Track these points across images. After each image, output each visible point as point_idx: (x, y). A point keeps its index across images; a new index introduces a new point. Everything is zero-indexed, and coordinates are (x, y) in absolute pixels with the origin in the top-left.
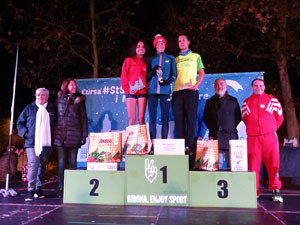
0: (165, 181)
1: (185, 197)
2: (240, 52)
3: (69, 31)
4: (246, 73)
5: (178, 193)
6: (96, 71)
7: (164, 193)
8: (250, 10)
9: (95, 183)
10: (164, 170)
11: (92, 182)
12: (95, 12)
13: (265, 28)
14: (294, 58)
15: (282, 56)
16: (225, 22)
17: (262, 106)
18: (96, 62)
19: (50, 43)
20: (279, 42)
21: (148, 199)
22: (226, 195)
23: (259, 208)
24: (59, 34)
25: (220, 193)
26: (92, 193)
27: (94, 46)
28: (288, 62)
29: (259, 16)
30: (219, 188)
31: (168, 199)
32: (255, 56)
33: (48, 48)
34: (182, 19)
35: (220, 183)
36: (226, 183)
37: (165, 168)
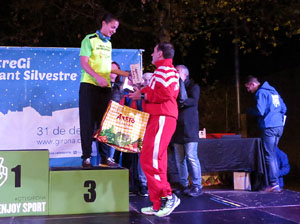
0: (18, 184)
1: (44, 203)
4: (123, 50)
5: (33, 199)
7: (17, 200)
14: (178, 35)
15: (165, 32)
20: (163, 15)
22: (93, 198)
25: (86, 196)
28: (172, 39)
30: (86, 190)
31: (22, 208)
32: (135, 29)
35: (86, 184)
36: (93, 184)
37: (19, 167)
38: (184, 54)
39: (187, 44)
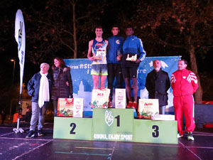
0: (118, 125)
1: (131, 136)
2: (166, 43)
3: (59, 29)
4: (170, 57)
5: (126, 133)
6: (75, 54)
7: (118, 133)
8: (173, 17)
9: (73, 125)
10: (118, 118)
11: (71, 126)
12: (76, 18)
13: (182, 28)
14: (199, 48)
16: (157, 24)
17: (184, 77)
18: (76, 49)
19: (47, 36)
20: (190, 38)
21: (107, 137)
22: (157, 135)
23: (179, 144)
24: (53, 31)
25: (153, 134)
26: (72, 132)
27: (75, 38)
28: (195, 50)
29: (179, 20)
30: (153, 131)
31: (120, 137)
33: (46, 40)
34: (129, 23)
35: (153, 127)
36: (157, 128)
37: (119, 116)
38: (204, 58)
39: (205, 52)
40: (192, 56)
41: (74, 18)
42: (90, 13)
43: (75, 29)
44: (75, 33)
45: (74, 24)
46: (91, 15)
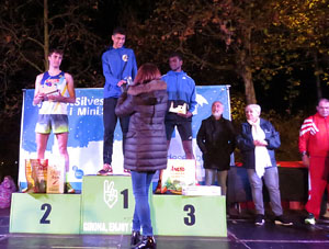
0: (126, 206)
2: (204, 63)
3: (19, 36)
4: (211, 87)
8: (214, 20)
9: (47, 208)
10: (125, 193)
11: (43, 208)
12: (49, 16)
13: (229, 40)
14: (259, 71)
15: (247, 69)
16: (189, 32)
20: (244, 54)
21: (107, 227)
22: (193, 222)
23: (229, 237)
24: (9, 38)
25: (186, 220)
26: (44, 221)
27: (46, 51)
28: (253, 74)
29: (223, 27)
30: (186, 214)
32: (219, 67)
34: (142, 27)
35: (186, 208)
36: (193, 209)
38: (267, 88)
39: (269, 78)
40: (248, 84)
41: (46, 16)
42: (73, 8)
43: (47, 36)
44: (46, 42)
45: (46, 27)
46: (75, 12)
